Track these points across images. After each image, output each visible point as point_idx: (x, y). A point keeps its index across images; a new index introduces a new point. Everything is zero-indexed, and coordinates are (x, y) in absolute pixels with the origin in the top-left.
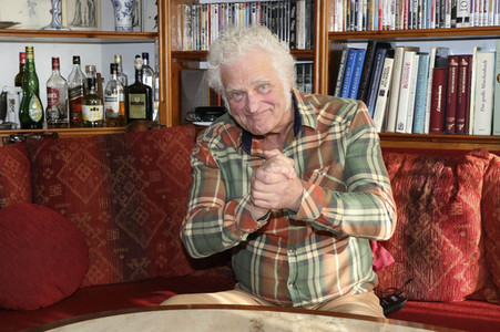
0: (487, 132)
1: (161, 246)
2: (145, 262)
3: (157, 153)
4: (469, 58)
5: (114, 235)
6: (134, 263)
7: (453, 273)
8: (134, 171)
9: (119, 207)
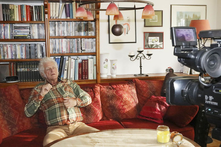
0: (93, 79)
1: (20, 123)
2: (17, 128)
3: (11, 95)
4: (87, 60)
5: (6, 122)
6: (14, 129)
7: (97, 115)
8: (6, 101)
9: (4, 113)
